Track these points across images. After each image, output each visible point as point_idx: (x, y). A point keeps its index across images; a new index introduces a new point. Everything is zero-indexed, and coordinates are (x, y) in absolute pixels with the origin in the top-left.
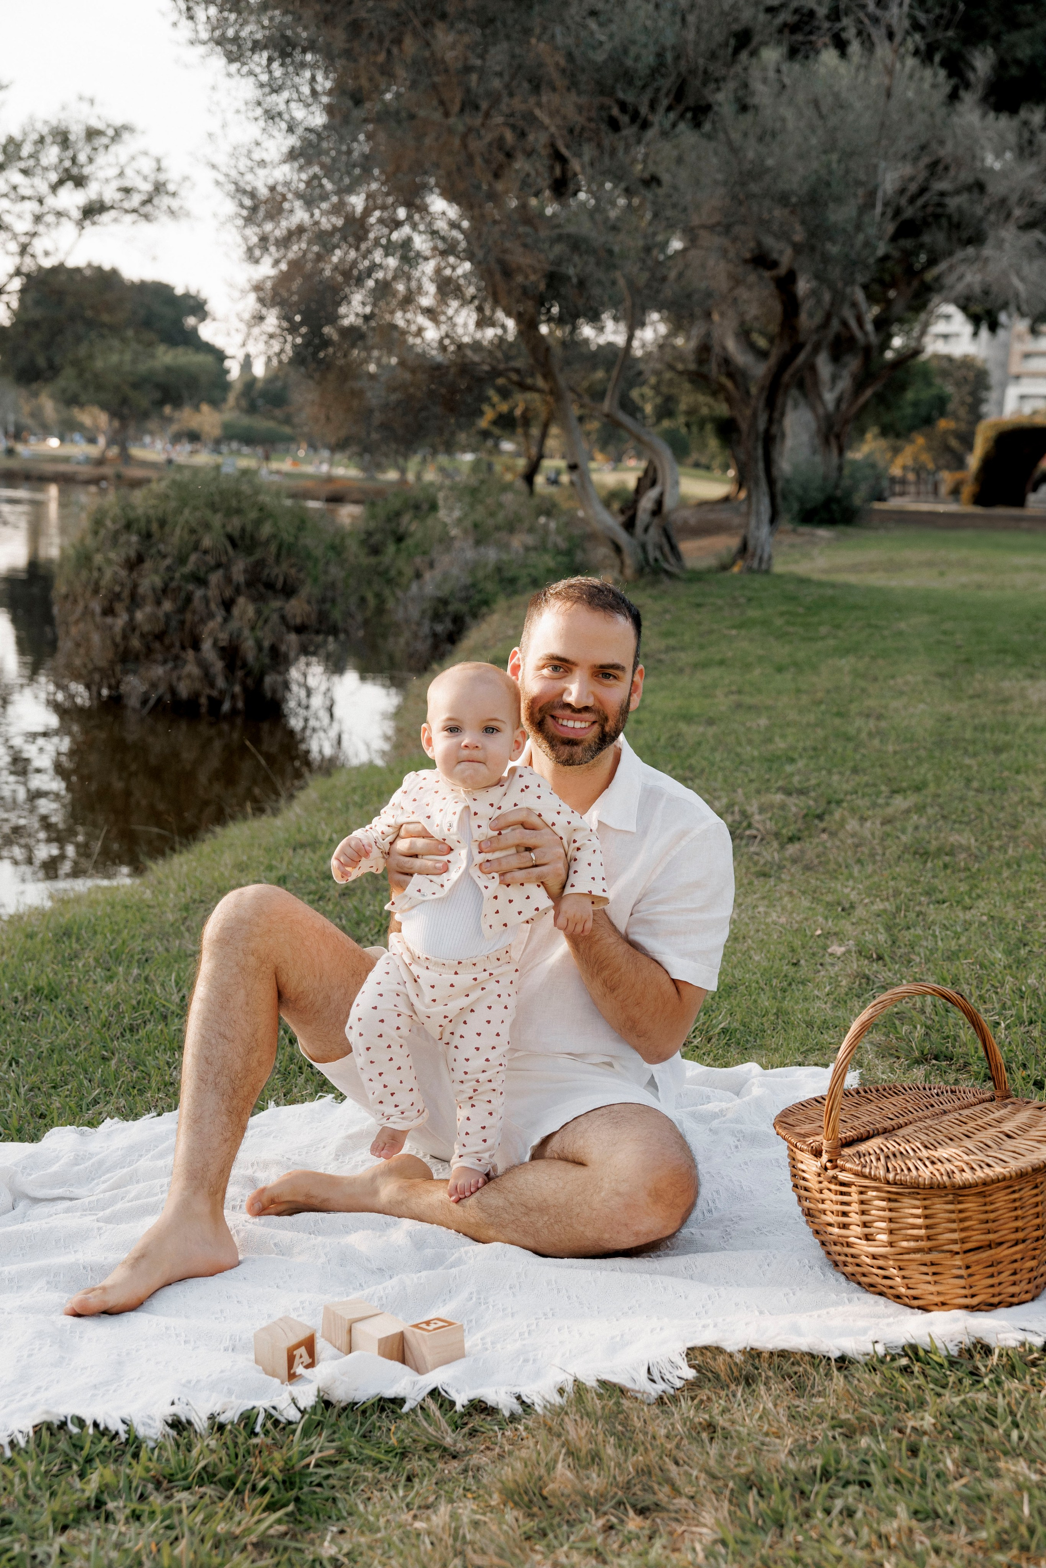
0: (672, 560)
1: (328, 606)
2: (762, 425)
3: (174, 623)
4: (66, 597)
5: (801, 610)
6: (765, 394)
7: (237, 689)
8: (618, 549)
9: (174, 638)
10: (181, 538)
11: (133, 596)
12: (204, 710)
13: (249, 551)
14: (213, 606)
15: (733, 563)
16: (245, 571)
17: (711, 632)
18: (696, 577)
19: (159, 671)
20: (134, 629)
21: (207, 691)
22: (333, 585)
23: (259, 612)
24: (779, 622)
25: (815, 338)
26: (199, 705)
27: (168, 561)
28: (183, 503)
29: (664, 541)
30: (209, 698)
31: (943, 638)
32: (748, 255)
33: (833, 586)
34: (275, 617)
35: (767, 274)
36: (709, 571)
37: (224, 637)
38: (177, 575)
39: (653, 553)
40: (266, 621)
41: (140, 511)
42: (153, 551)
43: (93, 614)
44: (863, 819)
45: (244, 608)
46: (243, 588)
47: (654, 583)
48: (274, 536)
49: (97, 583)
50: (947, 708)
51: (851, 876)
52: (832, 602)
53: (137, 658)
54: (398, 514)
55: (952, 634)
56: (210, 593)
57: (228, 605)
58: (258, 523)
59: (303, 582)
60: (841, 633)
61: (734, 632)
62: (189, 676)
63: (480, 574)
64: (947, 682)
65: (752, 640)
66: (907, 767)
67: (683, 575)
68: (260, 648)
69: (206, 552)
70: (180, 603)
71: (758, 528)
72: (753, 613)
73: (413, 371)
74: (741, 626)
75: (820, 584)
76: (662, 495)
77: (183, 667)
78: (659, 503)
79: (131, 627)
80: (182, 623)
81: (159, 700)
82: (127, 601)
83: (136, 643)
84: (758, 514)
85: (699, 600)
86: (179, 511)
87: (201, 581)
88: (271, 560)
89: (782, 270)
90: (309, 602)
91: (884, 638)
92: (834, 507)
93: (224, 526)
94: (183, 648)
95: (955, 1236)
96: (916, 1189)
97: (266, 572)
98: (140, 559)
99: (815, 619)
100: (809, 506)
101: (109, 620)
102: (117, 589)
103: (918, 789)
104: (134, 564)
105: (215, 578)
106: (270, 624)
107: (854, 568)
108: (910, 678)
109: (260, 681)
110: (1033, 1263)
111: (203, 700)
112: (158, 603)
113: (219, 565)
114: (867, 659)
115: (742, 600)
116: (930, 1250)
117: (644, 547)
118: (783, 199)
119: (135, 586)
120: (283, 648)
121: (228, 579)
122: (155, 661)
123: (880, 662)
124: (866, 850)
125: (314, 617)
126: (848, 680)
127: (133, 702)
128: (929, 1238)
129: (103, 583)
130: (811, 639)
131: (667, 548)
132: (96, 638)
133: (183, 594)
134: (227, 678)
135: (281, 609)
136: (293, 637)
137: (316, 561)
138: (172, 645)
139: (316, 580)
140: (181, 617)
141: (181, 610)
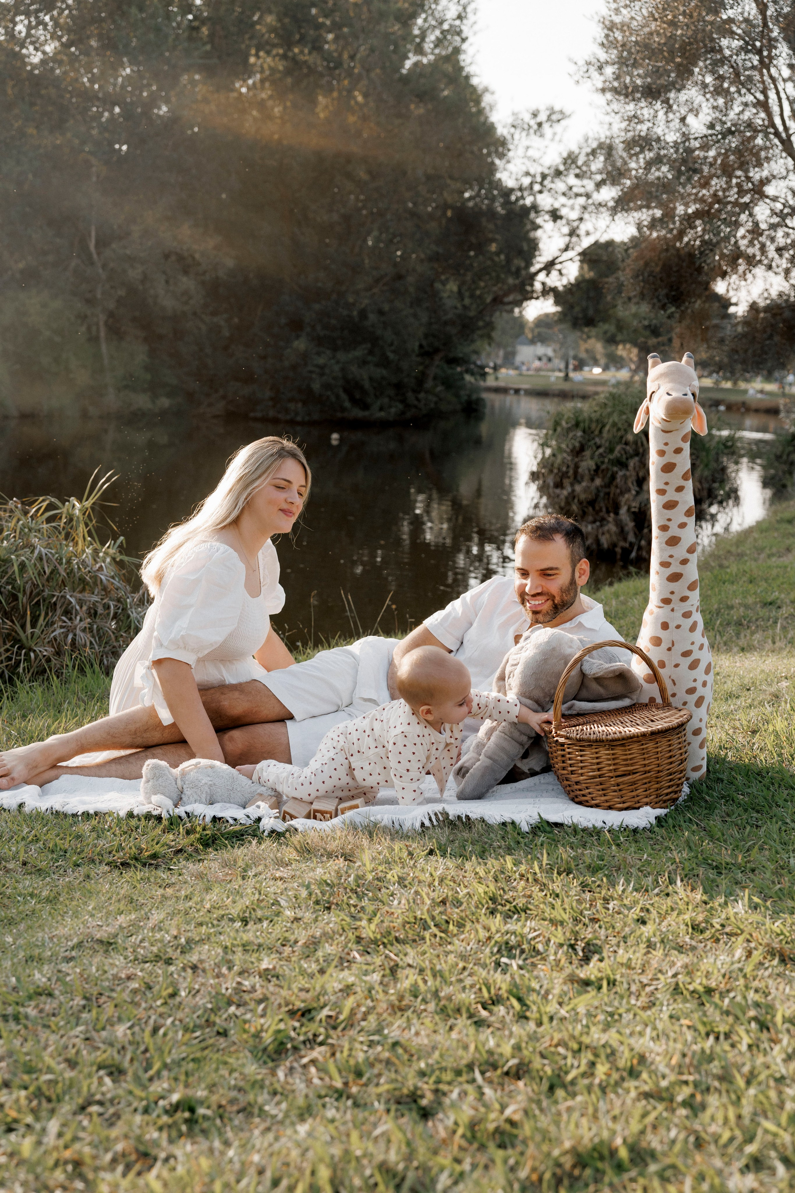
1: (716, 485)
3: (602, 494)
9: (601, 504)
10: (611, 433)
11: (576, 474)
12: (619, 557)
20: (574, 498)
21: (622, 544)
26: (615, 553)
27: (601, 450)
28: (613, 407)
30: (623, 548)
38: (606, 460)
41: (586, 415)
42: (592, 443)
49: (552, 465)
56: (628, 473)
62: (610, 532)
69: (627, 444)
70: (607, 480)
77: (606, 525)
79: (572, 496)
80: (608, 494)
82: (571, 478)
86: (610, 414)
87: (623, 465)
94: (608, 512)
98: (583, 448)
101: (558, 491)
102: (564, 469)
104: (578, 452)
105: (633, 463)
111: (618, 550)
112: (592, 480)
113: (637, 454)
119: (577, 467)
129: (556, 465)
133: (609, 475)
134: (635, 535)
138: (601, 510)
139: (707, 466)
140: (607, 490)
141: (608, 485)
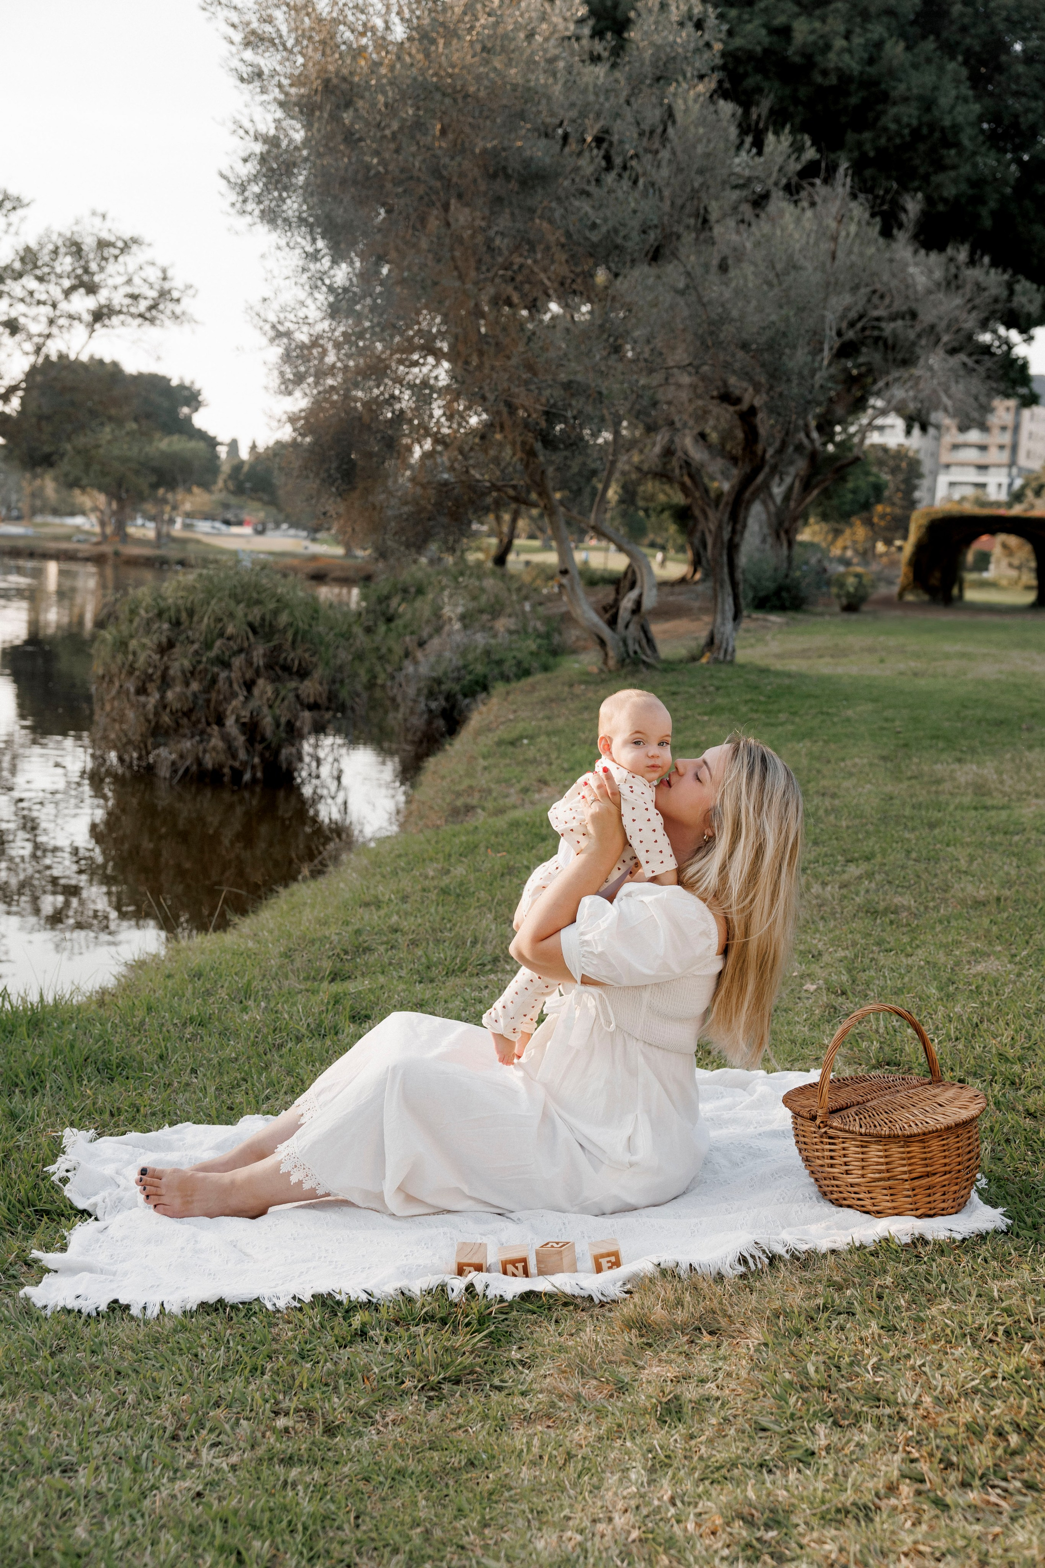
0: (649, 652)
1: (338, 685)
2: (726, 536)
3: (201, 702)
4: (103, 677)
5: (762, 699)
6: (729, 509)
7: (257, 760)
8: (602, 643)
9: (201, 715)
10: (208, 625)
11: (164, 676)
12: (226, 779)
13: (268, 637)
14: (236, 687)
15: (702, 654)
16: (265, 655)
17: (686, 718)
18: (670, 666)
19: (187, 744)
20: (165, 707)
21: (230, 762)
22: (340, 669)
23: (277, 692)
24: (744, 709)
25: (772, 461)
26: (222, 775)
27: (196, 646)
28: (210, 594)
29: (642, 635)
30: (232, 768)
31: (885, 725)
32: (715, 393)
33: (789, 675)
34: (291, 696)
35: (731, 409)
36: (681, 661)
37: (245, 714)
38: (204, 659)
39: (632, 647)
40: (283, 700)
41: (170, 601)
42: (182, 637)
43: (128, 693)
44: (824, 884)
45: (264, 688)
46: (262, 669)
47: (633, 673)
48: (291, 624)
49: (132, 666)
50: (889, 788)
51: (817, 930)
52: (789, 690)
53: (167, 733)
54: (388, 598)
55: (893, 720)
56: (233, 675)
57: (249, 685)
58: (276, 613)
59: (316, 665)
60: (797, 720)
61: (706, 718)
62: (214, 748)
63: (470, 657)
64: (889, 765)
65: (721, 726)
66: (858, 840)
67: (659, 666)
68: (278, 725)
69: (229, 639)
70: (206, 683)
71: (723, 624)
72: (720, 701)
73: (424, 486)
74: (711, 713)
75: (777, 674)
76: (641, 596)
77: (209, 741)
78: (638, 603)
79: (163, 705)
80: (208, 701)
81: (187, 770)
82: (159, 682)
83: (166, 719)
84: (723, 612)
85: (673, 689)
86: (206, 602)
87: (226, 665)
88: (288, 645)
89: (745, 406)
90: (321, 684)
91: (834, 724)
92: (784, 594)
93: (246, 615)
94: (209, 724)
95: (905, 1169)
96: (880, 1139)
97: (284, 655)
98: (171, 645)
99: (775, 707)
100: (762, 594)
101: (142, 699)
102: (150, 671)
103: (868, 859)
104: (166, 648)
105: (238, 662)
106: (286, 702)
107: (804, 654)
108: (857, 760)
109: (277, 752)
110: (956, 1188)
111: (226, 770)
112: (187, 684)
113: (241, 650)
114: (821, 743)
115: (712, 689)
116: (889, 1179)
117: (625, 642)
118: (744, 346)
119: (167, 668)
120: (298, 724)
121: (250, 663)
122: (184, 736)
123: (833, 746)
124: (827, 909)
125: (325, 696)
126: (805, 762)
127: (164, 772)
128: (888, 1171)
129: (137, 666)
130: (772, 725)
131: (644, 642)
132: (131, 714)
133: (209, 677)
134: (248, 751)
135: (296, 689)
136: (307, 714)
137: (328, 646)
138: (199, 721)
139: (327, 664)
140: (206, 696)
141: (207, 690)
